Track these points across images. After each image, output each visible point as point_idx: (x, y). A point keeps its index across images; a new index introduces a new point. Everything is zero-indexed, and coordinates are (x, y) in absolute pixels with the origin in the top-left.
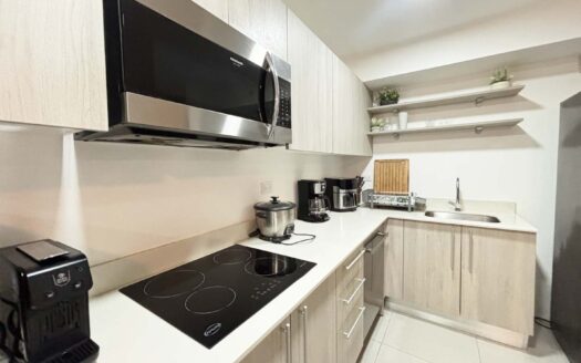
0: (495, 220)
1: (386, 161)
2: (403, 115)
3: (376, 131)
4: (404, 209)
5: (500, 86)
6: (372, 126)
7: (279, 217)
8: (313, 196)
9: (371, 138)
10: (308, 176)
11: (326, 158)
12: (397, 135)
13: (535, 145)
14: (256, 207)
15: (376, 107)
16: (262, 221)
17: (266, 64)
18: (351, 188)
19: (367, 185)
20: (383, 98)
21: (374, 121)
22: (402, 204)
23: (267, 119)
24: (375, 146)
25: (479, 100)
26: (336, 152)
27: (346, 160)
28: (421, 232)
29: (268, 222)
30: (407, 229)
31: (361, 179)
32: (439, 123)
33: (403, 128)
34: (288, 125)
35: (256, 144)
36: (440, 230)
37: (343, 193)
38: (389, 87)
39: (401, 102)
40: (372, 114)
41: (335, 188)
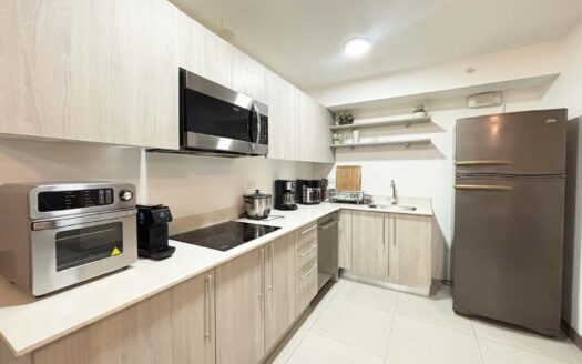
0: (414, 209)
1: (345, 167)
2: (356, 133)
3: (337, 144)
4: (354, 202)
5: (419, 115)
6: (333, 140)
7: (260, 203)
8: (287, 191)
9: (334, 149)
10: (283, 177)
11: (298, 164)
12: (352, 147)
13: (443, 157)
14: (245, 197)
15: (337, 125)
16: (248, 205)
17: (253, 108)
18: (317, 187)
19: (331, 186)
20: (342, 119)
21: (335, 136)
22: (353, 199)
23: (252, 140)
24: (337, 155)
25: (408, 124)
26: (302, 160)
27: (315, 166)
28: (363, 218)
29: (253, 207)
30: (354, 217)
31: (326, 181)
32: (382, 139)
33: (356, 143)
34: (266, 143)
35: (245, 154)
36: (375, 216)
37: (309, 190)
38: (346, 111)
39: (356, 122)
40: (334, 131)
41: (304, 187)
